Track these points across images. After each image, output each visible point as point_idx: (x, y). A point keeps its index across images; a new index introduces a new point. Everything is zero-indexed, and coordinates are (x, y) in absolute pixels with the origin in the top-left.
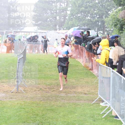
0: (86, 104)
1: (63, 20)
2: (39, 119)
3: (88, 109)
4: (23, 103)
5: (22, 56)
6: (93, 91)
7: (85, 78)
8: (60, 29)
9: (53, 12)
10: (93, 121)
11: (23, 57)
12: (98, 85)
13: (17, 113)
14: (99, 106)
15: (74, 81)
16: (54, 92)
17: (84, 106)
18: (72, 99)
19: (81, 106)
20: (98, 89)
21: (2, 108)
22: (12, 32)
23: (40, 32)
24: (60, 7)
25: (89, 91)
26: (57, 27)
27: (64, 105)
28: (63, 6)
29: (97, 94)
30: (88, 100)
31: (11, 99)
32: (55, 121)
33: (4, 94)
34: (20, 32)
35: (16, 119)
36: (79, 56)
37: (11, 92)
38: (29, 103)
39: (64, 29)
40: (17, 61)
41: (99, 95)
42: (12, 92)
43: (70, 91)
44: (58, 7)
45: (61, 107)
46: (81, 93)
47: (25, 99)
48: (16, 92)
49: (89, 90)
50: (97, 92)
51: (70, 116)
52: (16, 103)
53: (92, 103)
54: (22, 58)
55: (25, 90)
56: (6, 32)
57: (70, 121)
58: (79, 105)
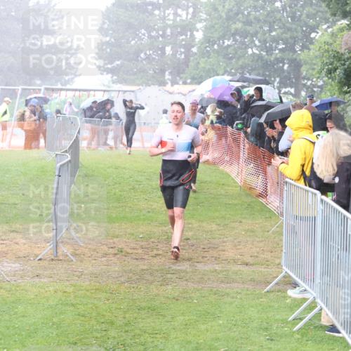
0: (249, 292)
1: (183, 56)
2: (116, 336)
3: (252, 307)
4: (70, 290)
5: (69, 159)
6: (268, 256)
7: (244, 221)
8: (174, 83)
9: (154, 34)
10: (268, 339)
11: (70, 161)
12: (281, 240)
13: (53, 317)
14: (286, 297)
15: (214, 227)
16: (158, 258)
17: (241, 299)
18: (209, 279)
19: (233, 298)
20: (282, 251)
21: (13, 302)
22: (40, 90)
23: (119, 91)
24: (174, 20)
25: (257, 257)
26: (167, 76)
27: (185, 295)
28: (184, 17)
29: (279, 264)
30: (253, 280)
31: (37, 280)
32: (161, 340)
33: (17, 265)
34: (61, 90)
35: (52, 334)
36: (227, 158)
37: (38, 258)
38: (88, 291)
39: (185, 83)
40: (54, 173)
41: (284, 267)
42: (40, 259)
43: (203, 257)
44: (169, 20)
45: (177, 300)
46: (235, 261)
47: (77, 278)
48: (52, 260)
49: (256, 254)
50: (280, 258)
51: (203, 327)
52: (51, 289)
53: (266, 290)
54: (67, 162)
55: (77, 252)
56: (23, 89)
57: (202, 341)
58: (228, 294)
